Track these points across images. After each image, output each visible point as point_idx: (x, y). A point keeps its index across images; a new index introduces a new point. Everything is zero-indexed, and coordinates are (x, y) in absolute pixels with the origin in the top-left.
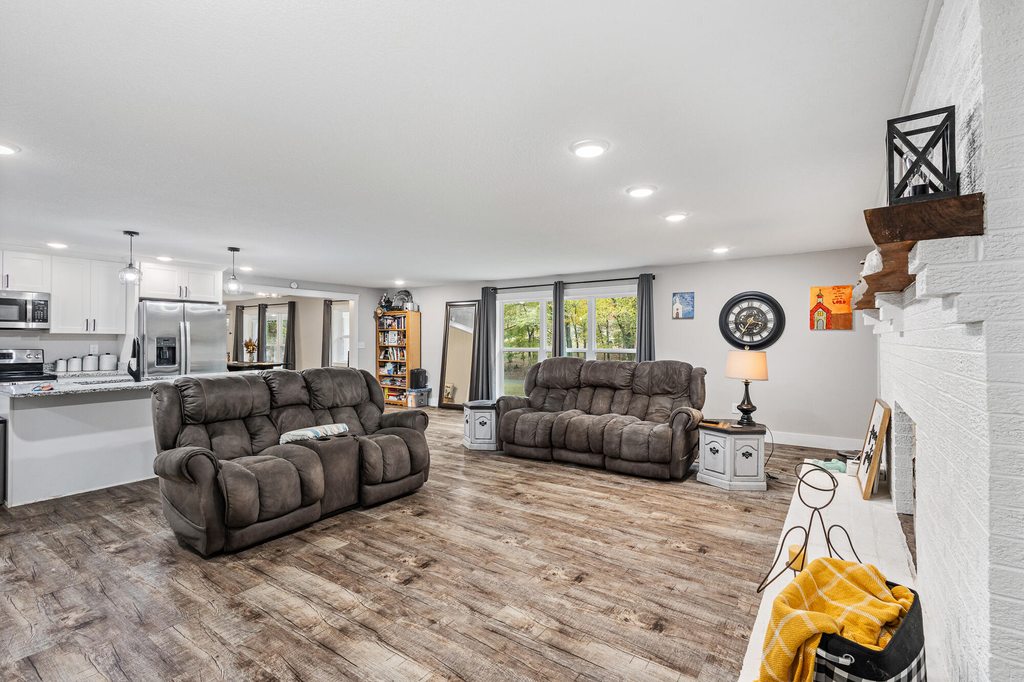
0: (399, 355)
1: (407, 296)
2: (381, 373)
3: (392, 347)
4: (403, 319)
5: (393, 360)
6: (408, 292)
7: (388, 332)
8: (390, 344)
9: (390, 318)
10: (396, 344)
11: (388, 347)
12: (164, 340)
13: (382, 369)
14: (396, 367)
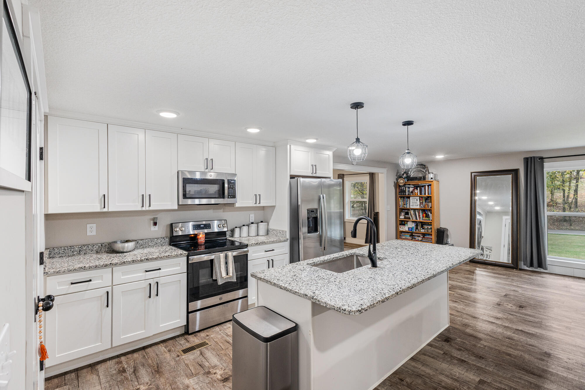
0: (421, 216)
1: (424, 168)
2: (401, 229)
3: (415, 210)
4: (427, 187)
5: (414, 219)
6: (424, 166)
7: (409, 198)
8: (411, 207)
9: (412, 186)
10: (418, 207)
11: (409, 209)
12: (312, 211)
13: (402, 227)
14: (417, 226)
